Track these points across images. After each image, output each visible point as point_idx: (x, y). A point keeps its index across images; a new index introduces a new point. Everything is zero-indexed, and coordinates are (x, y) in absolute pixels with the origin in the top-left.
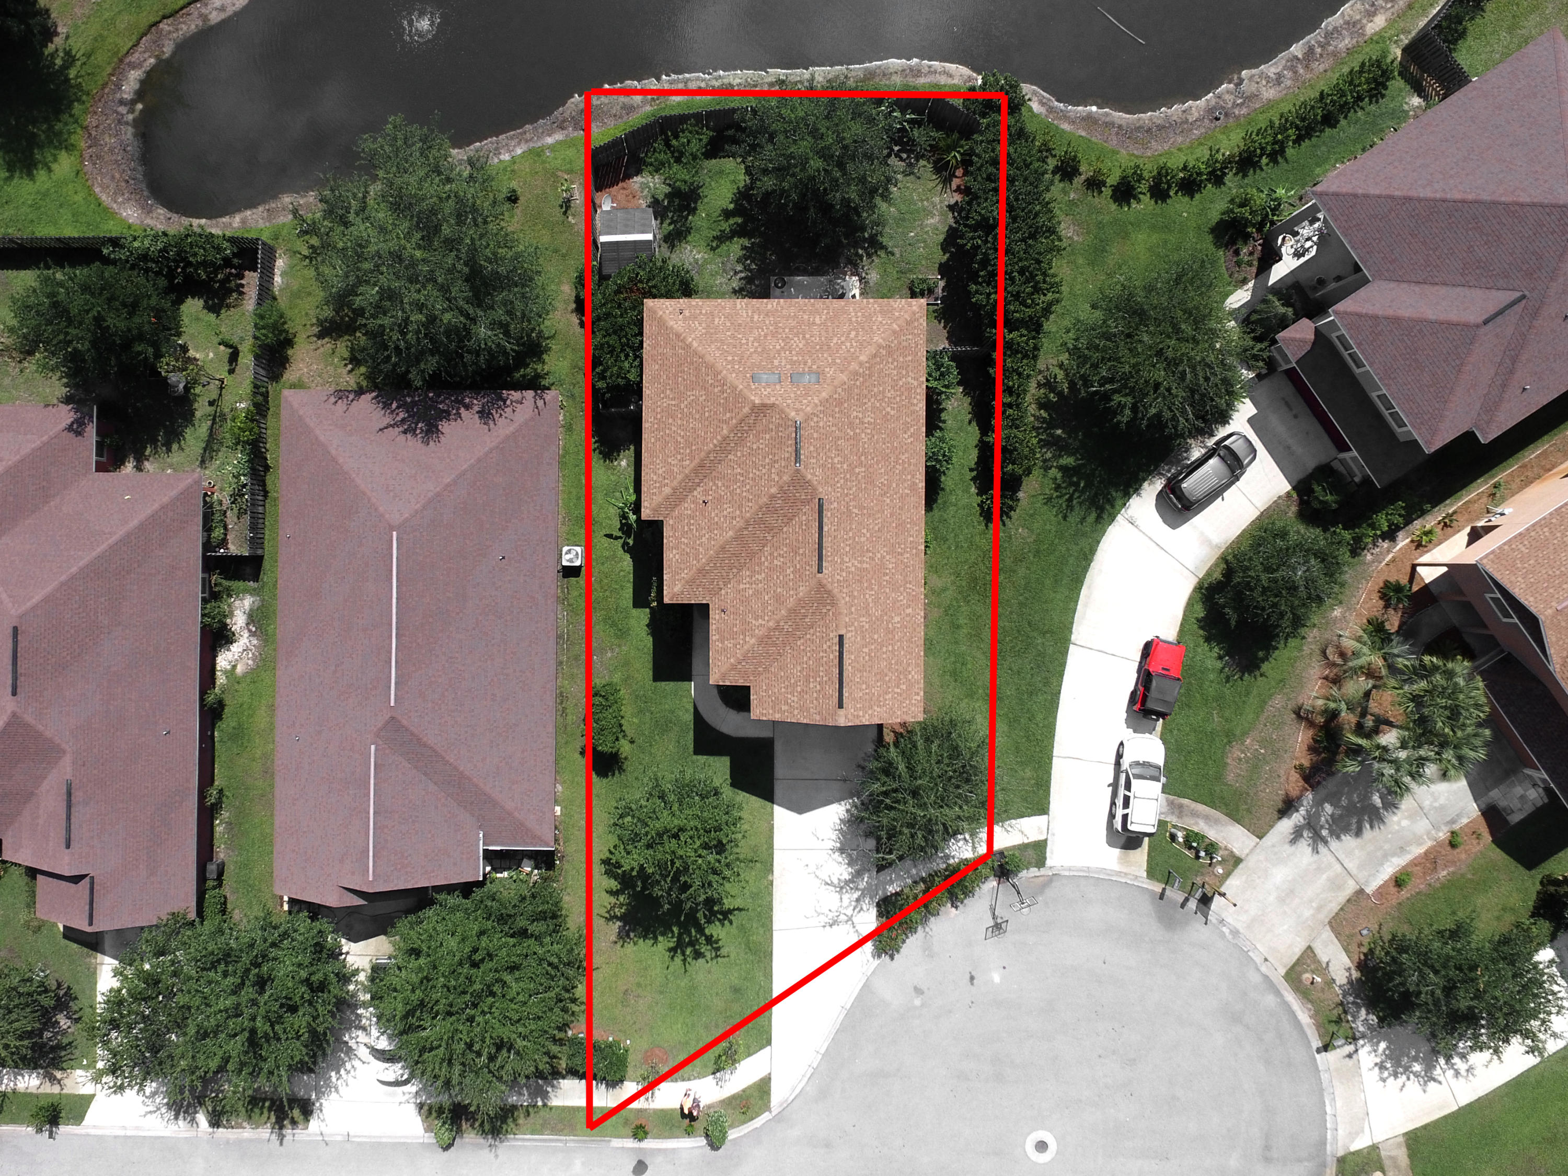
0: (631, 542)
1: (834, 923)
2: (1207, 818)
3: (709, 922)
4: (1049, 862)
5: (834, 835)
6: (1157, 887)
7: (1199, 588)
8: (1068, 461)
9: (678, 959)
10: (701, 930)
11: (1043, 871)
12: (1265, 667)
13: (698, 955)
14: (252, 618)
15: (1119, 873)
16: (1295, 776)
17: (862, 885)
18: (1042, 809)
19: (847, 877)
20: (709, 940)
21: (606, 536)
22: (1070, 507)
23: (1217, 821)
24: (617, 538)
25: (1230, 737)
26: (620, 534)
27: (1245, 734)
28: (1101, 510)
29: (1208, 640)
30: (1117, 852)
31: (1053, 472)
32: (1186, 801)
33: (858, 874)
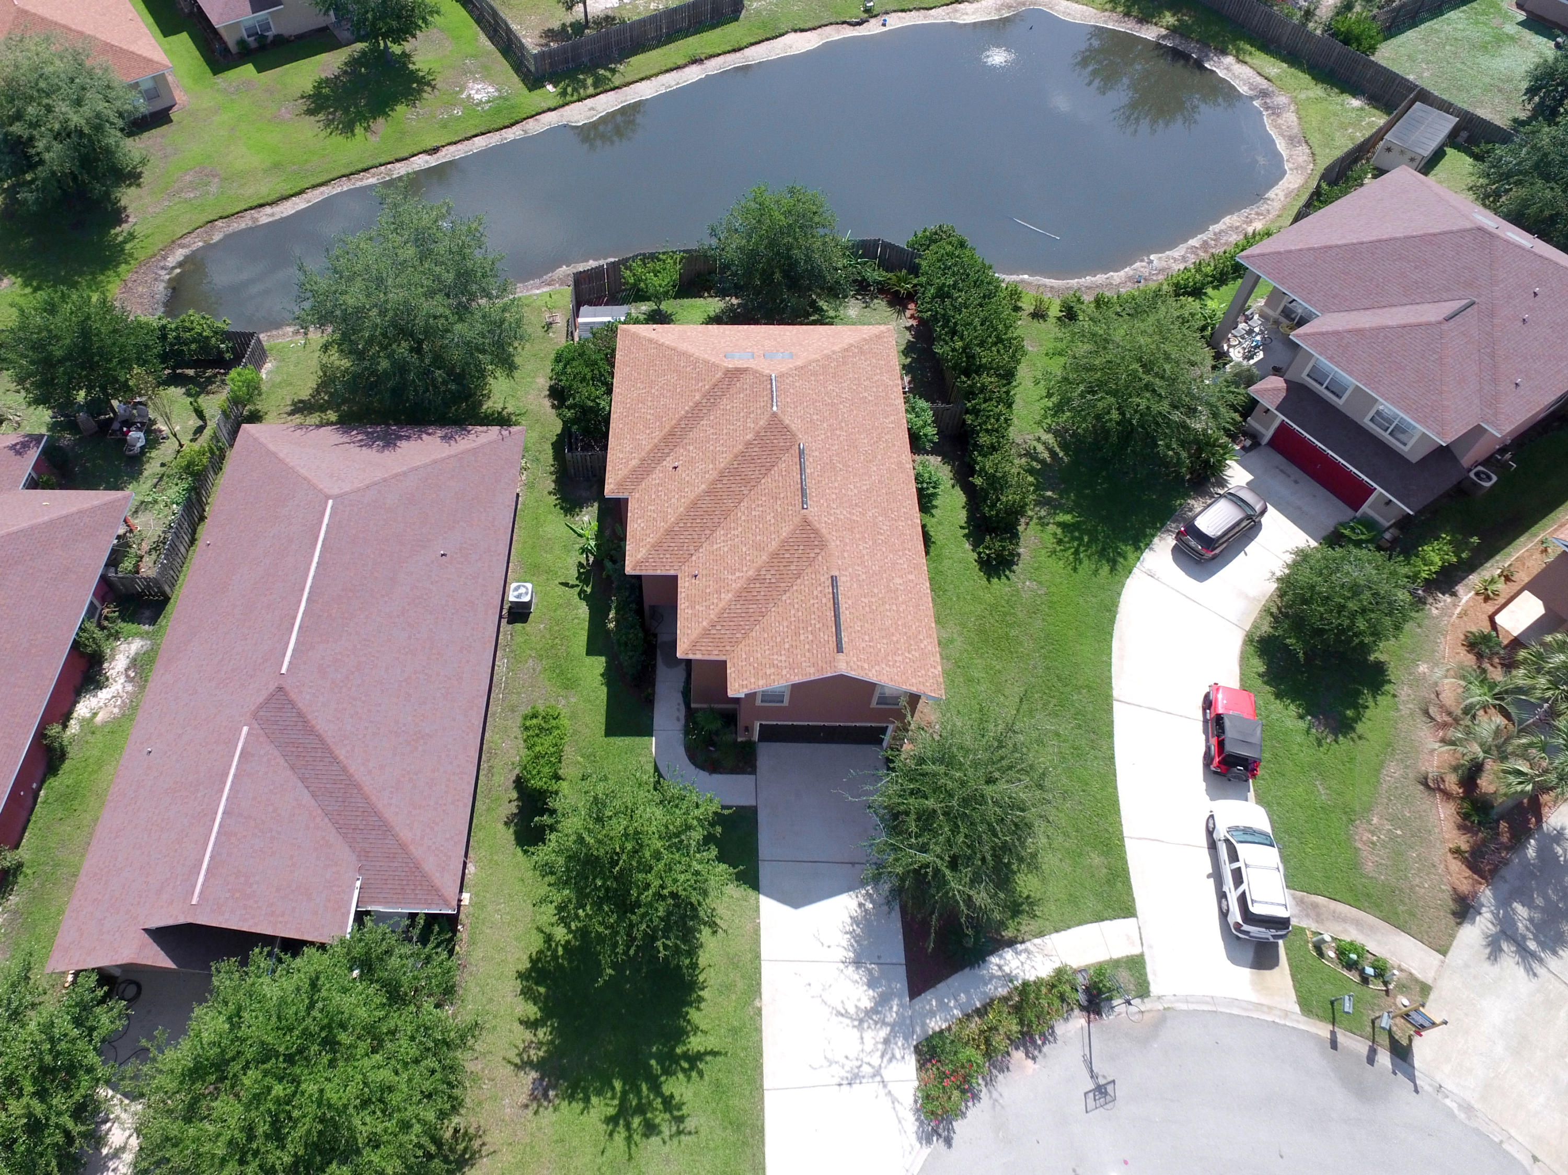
0: (589, 590)
1: (854, 1079)
2: (1357, 923)
3: (668, 1072)
4: (1154, 989)
5: (844, 940)
6: (1323, 1030)
7: (1249, 640)
8: (1067, 518)
9: (620, 1137)
10: (656, 1088)
11: (1148, 1005)
12: (1360, 728)
13: (651, 1129)
14: (134, 663)
15: (1258, 1006)
16: (1456, 866)
17: (891, 1017)
18: (1127, 910)
19: (867, 1003)
20: (668, 1103)
21: (562, 584)
22: (1078, 560)
23: (1372, 928)
24: (573, 586)
25: (1350, 815)
26: (577, 582)
27: (1368, 810)
28: (1113, 564)
29: (1278, 696)
30: (1246, 973)
31: (1052, 528)
32: (1320, 900)
33: (882, 1001)
